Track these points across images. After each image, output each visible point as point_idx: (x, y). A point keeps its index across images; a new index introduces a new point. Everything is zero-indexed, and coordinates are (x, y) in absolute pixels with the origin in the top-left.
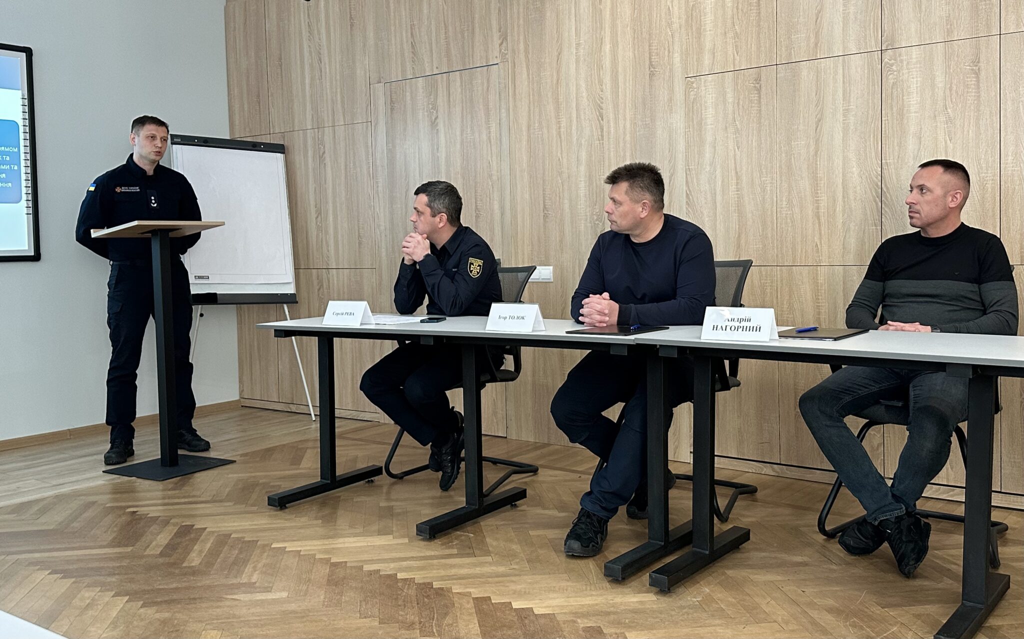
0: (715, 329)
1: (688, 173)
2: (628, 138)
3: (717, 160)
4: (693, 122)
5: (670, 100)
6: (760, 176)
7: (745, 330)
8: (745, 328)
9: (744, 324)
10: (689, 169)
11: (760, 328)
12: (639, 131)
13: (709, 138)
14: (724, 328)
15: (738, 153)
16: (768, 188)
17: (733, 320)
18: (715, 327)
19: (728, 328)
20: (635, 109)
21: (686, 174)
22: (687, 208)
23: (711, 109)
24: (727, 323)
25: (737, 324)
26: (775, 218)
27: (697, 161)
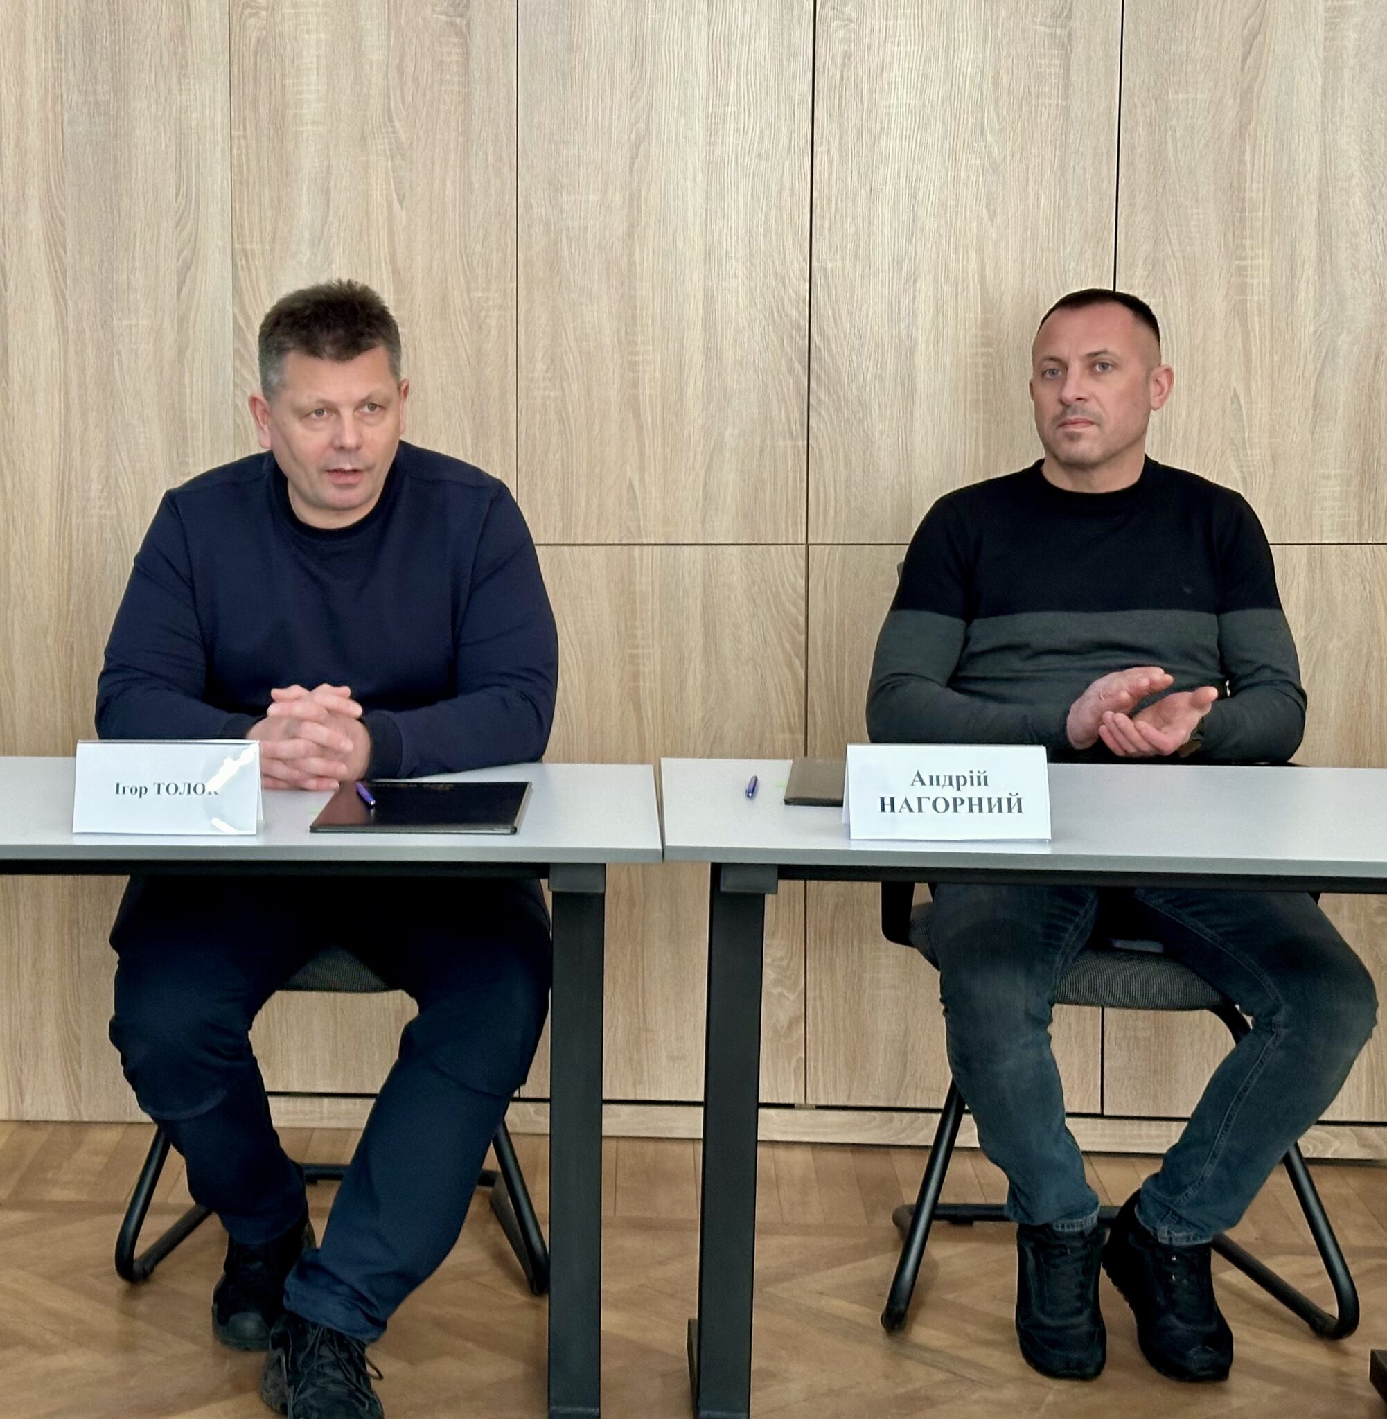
0: (888, 808)
1: (241, 262)
2: (34, 139)
3: (334, 230)
4: (256, 109)
5: (180, 36)
6: (468, 283)
7: (976, 808)
8: (975, 802)
9: (968, 792)
10: (244, 251)
11: (1019, 801)
12: (71, 122)
13: (308, 162)
14: (915, 806)
15: (401, 215)
16: (492, 322)
17: (935, 781)
18: (887, 801)
19: (927, 805)
20: (59, 51)
21: (234, 265)
22: (236, 370)
23: (313, 77)
24: (920, 791)
25: (950, 793)
26: (512, 408)
27: (269, 228)
